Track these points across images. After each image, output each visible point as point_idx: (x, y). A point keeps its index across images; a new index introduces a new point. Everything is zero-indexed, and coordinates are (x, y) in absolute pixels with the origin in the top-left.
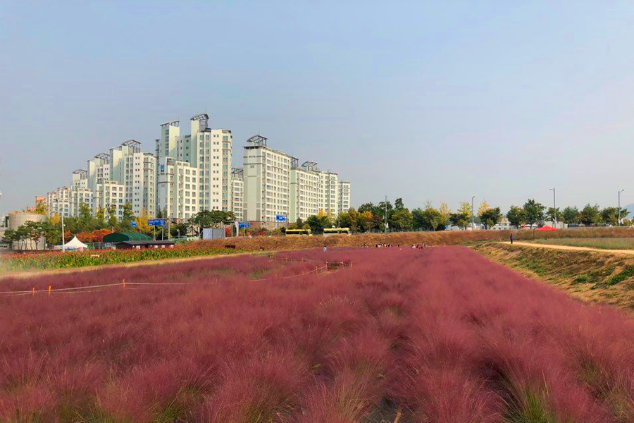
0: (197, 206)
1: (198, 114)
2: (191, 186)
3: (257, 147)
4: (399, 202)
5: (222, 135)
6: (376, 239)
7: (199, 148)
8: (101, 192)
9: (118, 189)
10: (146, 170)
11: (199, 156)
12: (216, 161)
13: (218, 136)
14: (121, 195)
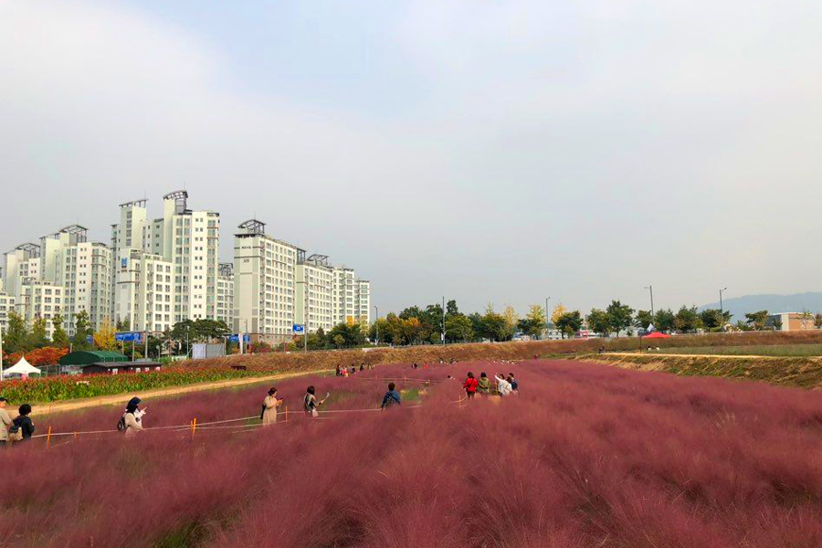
0: (172, 313)
1: (174, 191)
2: (164, 287)
3: (253, 235)
4: (452, 304)
5: (206, 219)
6: (433, 353)
7: (175, 237)
8: (28, 297)
9: (53, 292)
10: (94, 266)
11: (175, 246)
12: (199, 253)
13: (202, 220)
14: (58, 300)
